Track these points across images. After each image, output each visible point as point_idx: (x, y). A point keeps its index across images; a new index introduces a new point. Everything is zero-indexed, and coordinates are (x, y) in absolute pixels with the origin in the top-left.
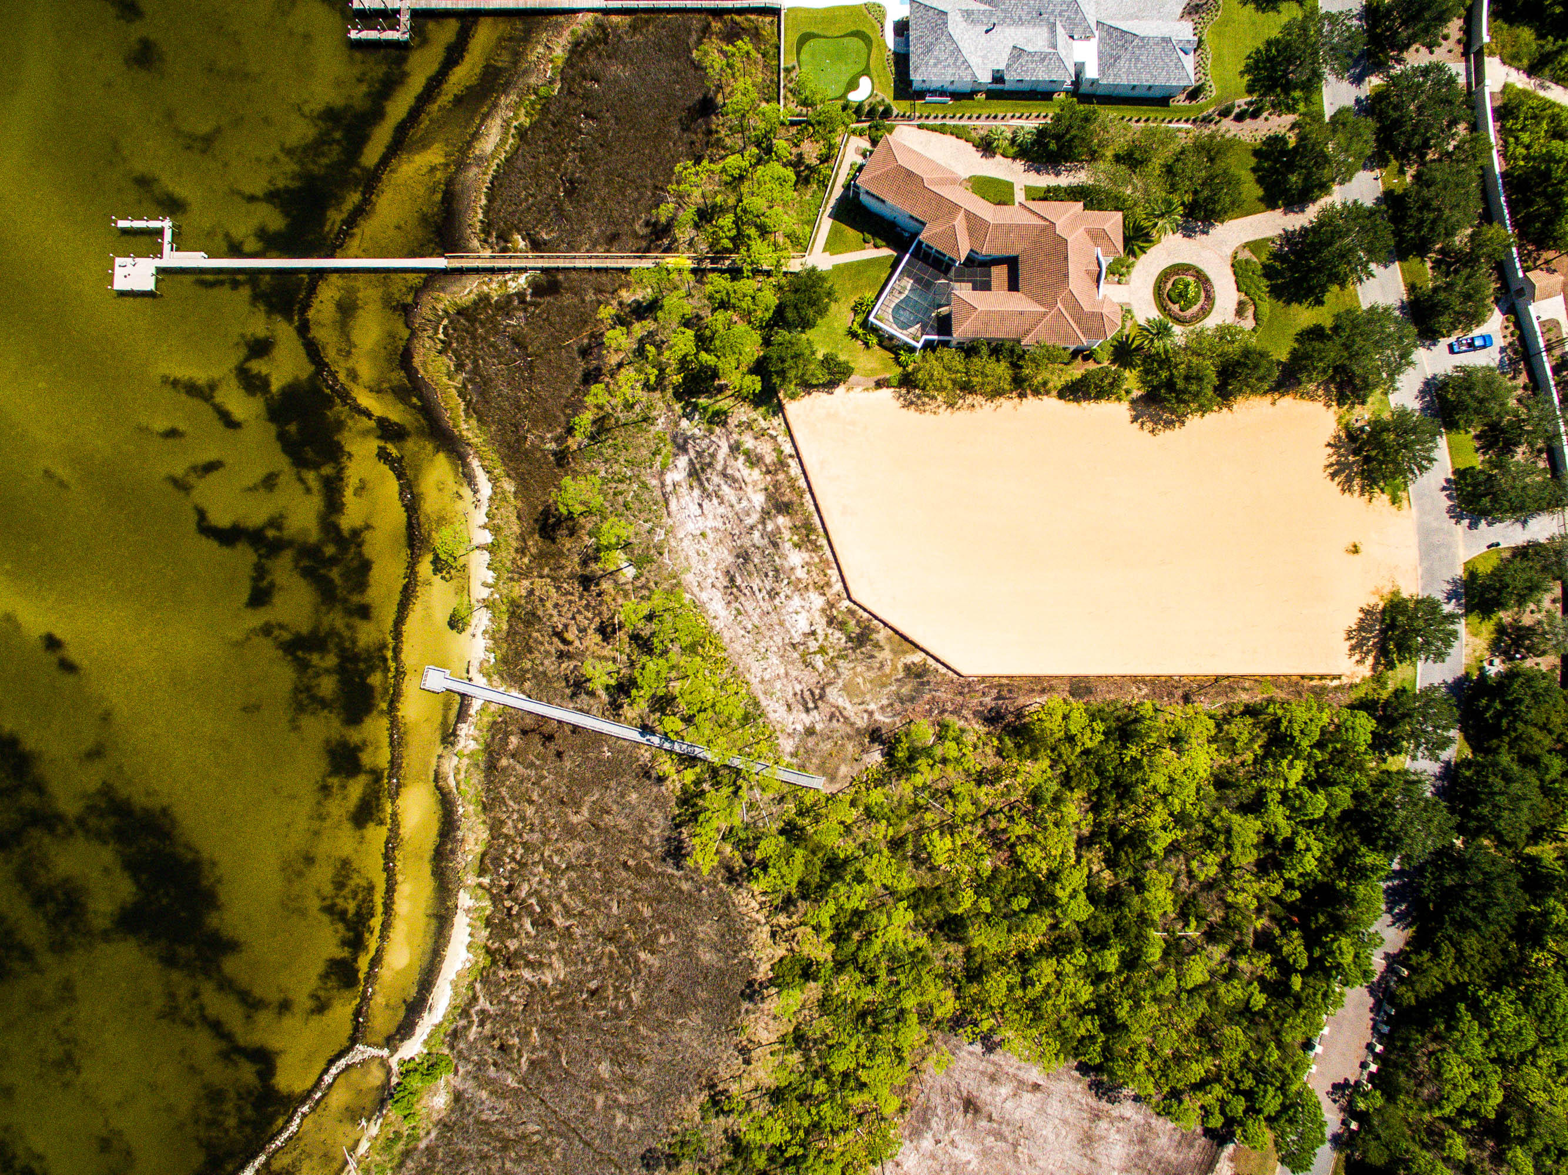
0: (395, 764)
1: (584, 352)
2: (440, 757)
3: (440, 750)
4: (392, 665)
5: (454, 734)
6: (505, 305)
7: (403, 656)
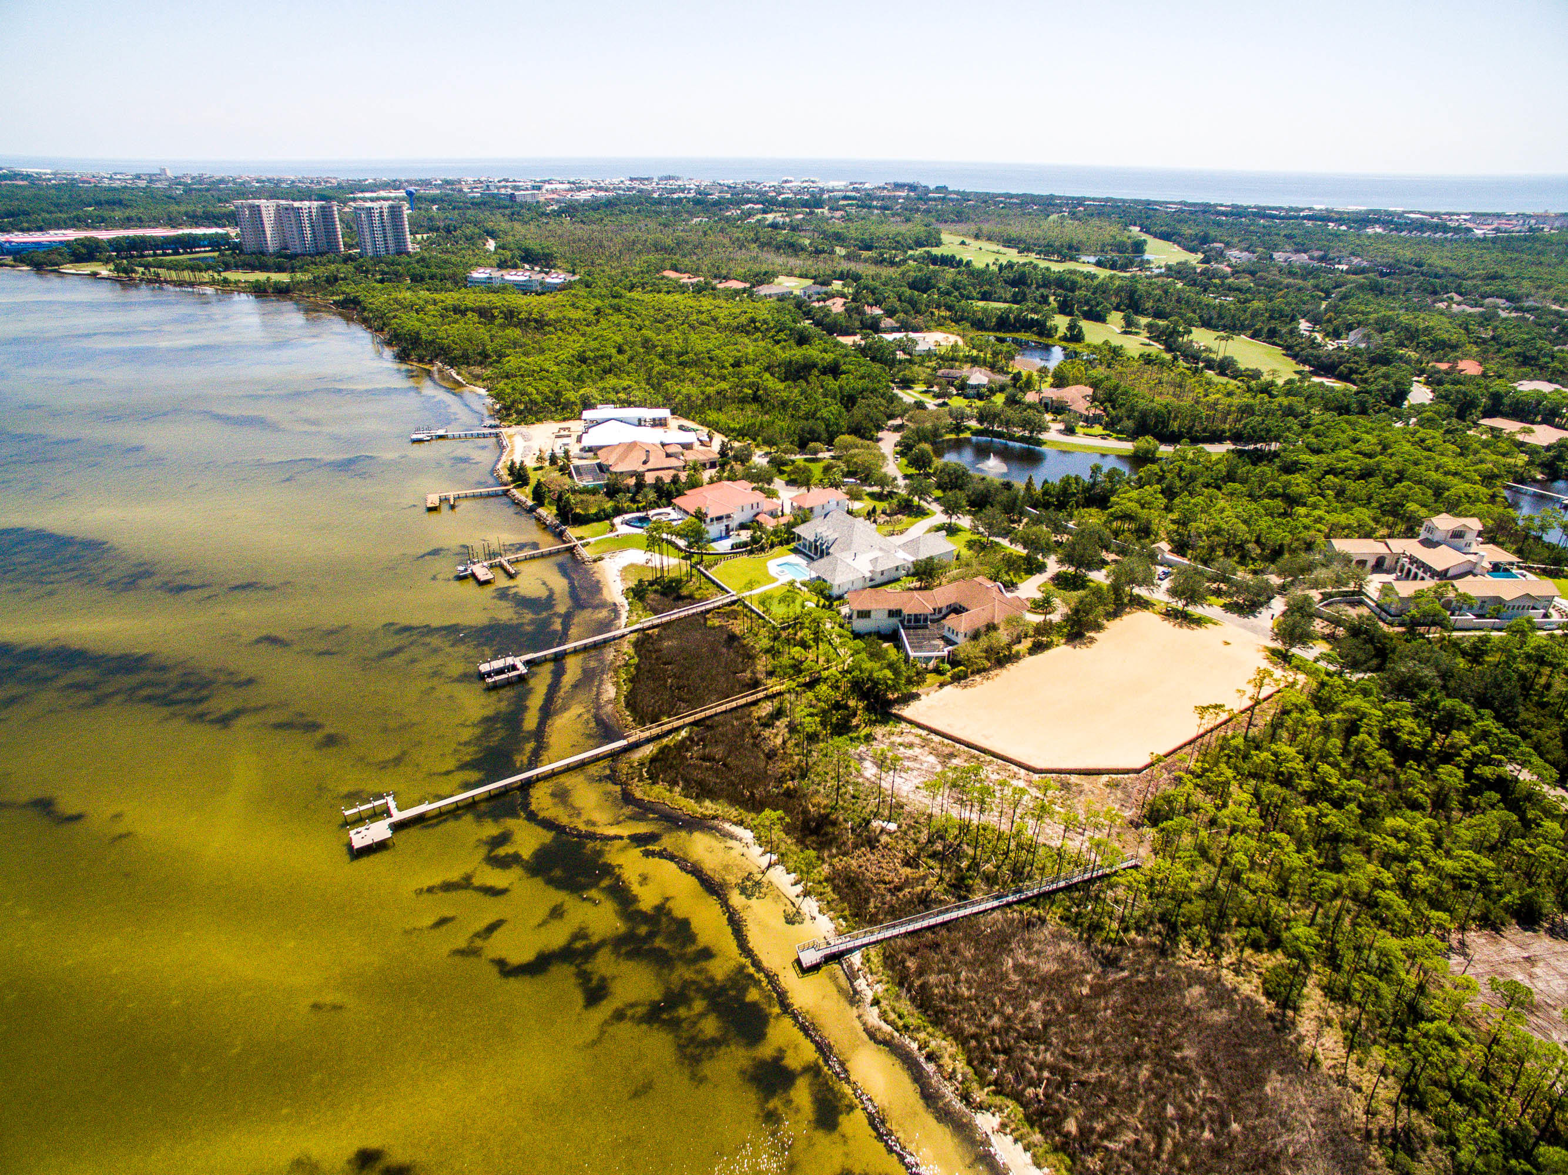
0: (824, 1049)
1: (755, 745)
2: (859, 1017)
3: (855, 1012)
4: (761, 976)
5: (856, 992)
6: (682, 745)
7: (765, 964)
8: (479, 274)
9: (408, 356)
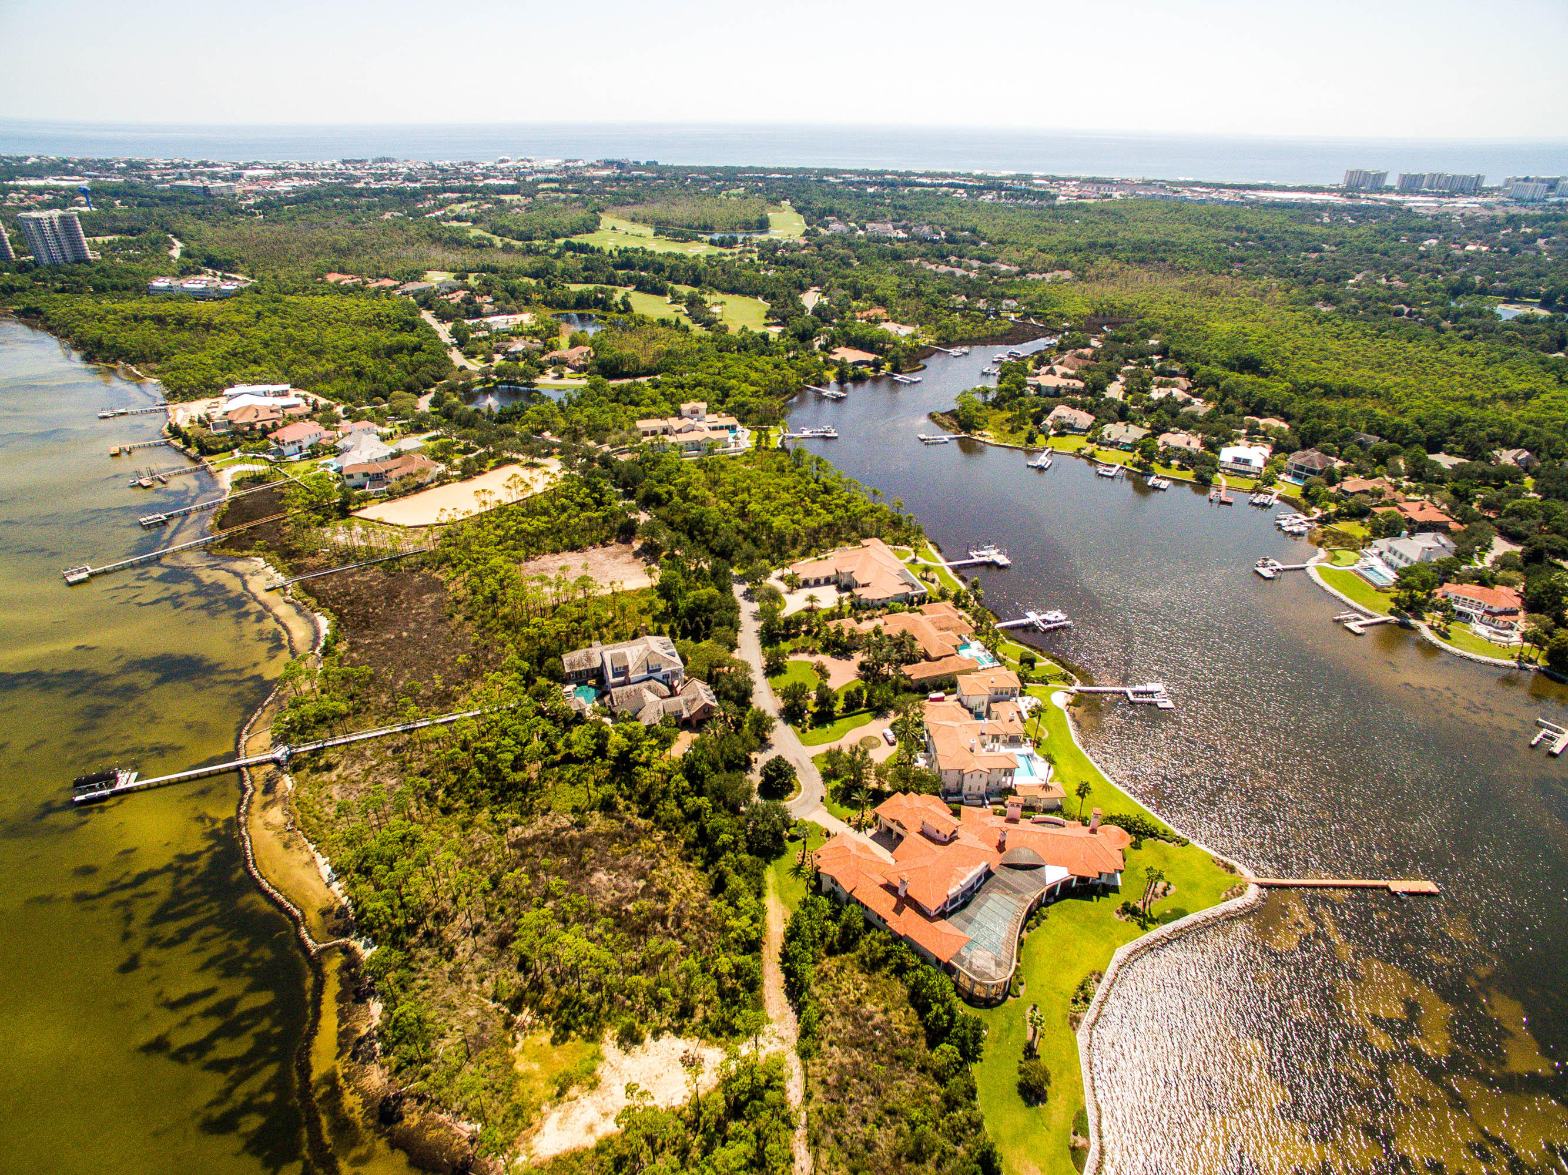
0: (266, 607)
1: (276, 532)
2: (284, 599)
4: (249, 594)
5: (285, 593)
6: (241, 536)
7: (252, 591)
8: (160, 283)
9: (94, 358)
